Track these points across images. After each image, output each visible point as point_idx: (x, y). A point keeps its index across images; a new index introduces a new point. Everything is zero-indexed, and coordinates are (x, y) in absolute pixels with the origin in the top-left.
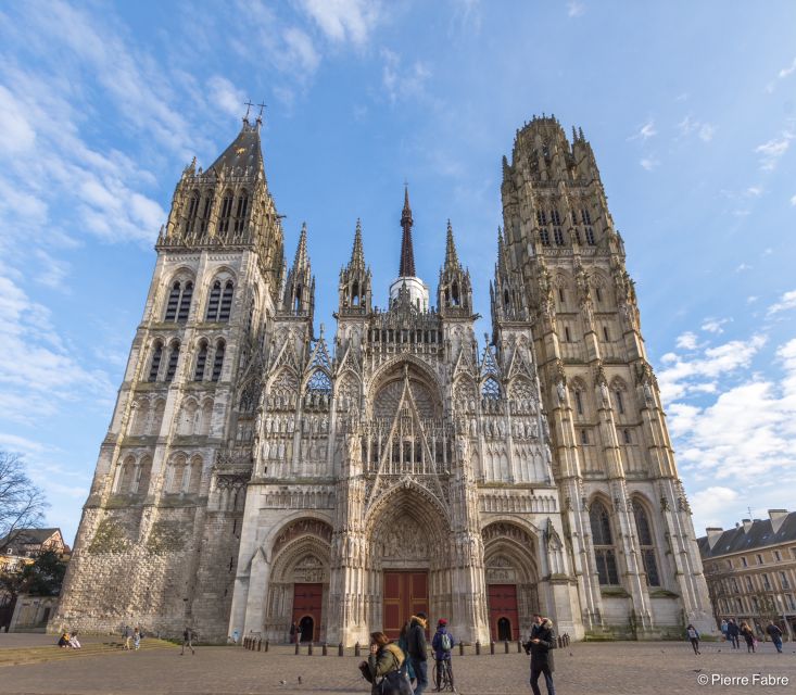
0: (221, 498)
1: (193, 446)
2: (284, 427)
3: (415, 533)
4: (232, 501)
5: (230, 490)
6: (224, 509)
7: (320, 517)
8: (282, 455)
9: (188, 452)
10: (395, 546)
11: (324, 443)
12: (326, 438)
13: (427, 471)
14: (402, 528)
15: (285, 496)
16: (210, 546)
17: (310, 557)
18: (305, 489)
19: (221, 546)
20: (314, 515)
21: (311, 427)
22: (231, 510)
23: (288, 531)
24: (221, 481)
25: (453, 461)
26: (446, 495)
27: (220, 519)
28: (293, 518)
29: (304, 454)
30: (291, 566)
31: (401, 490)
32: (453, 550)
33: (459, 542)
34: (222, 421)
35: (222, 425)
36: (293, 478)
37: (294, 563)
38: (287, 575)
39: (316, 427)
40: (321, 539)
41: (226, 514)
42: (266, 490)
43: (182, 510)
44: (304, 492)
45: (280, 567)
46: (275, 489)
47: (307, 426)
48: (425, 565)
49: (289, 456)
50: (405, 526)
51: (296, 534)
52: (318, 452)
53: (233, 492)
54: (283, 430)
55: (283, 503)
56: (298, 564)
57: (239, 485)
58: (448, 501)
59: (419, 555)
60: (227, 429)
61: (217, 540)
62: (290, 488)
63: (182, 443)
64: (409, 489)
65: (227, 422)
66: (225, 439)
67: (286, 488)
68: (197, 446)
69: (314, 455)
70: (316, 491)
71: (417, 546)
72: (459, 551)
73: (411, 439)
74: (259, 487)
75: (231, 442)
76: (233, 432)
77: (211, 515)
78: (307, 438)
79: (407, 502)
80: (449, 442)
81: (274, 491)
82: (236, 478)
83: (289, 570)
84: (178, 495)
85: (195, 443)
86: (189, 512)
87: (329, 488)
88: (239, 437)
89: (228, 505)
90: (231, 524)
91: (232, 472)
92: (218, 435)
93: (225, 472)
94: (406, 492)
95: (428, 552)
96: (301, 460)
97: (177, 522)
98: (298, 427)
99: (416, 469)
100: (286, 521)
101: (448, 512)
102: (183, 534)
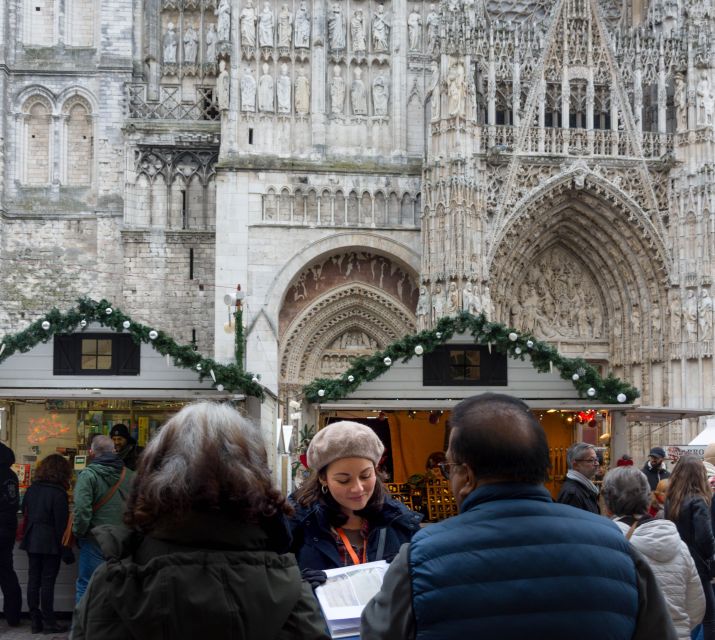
0: (151, 198)
1: (64, 74)
2: (285, 32)
3: (577, 285)
4: (177, 206)
5: (170, 181)
6: (160, 224)
7: (385, 247)
8: (285, 102)
9: (54, 86)
10: (533, 313)
11: (382, 76)
12: (385, 63)
13: (622, 151)
14: (549, 274)
15: (303, 199)
16: (141, 306)
17: (355, 331)
18: (347, 184)
19: (167, 305)
20: (371, 242)
21: (350, 34)
22: (177, 228)
23: (310, 275)
24: (145, 159)
25: (681, 129)
26: (663, 207)
27: (157, 248)
28: (325, 248)
29: (337, 100)
30: (317, 350)
31: (566, 192)
32: (675, 323)
33: (690, 308)
34: (128, 14)
35: (129, 24)
36: (316, 158)
37: (322, 344)
38: (309, 369)
39: (361, 34)
40: (385, 296)
41: (169, 235)
42: (261, 182)
43: (61, 225)
44: (346, 193)
45: (296, 353)
46: (280, 181)
47: (338, 35)
48: (598, 353)
49: (303, 105)
50: (555, 270)
51: (329, 283)
52: (369, 96)
53: (178, 186)
54: (284, 42)
55: (300, 212)
56: (330, 345)
57: (188, 171)
58: (666, 219)
59: (585, 330)
60: (138, 34)
61: (157, 292)
62: (315, 181)
63: (35, 65)
64: (583, 192)
65: (139, 14)
66: (139, 57)
67: (305, 181)
68: (72, 75)
69: (360, 104)
70: (372, 189)
71: (582, 313)
72: (690, 327)
73: (589, 74)
74: (243, 177)
75: (154, 65)
76: (154, 43)
77: (134, 238)
78: (342, 63)
79: (568, 219)
80: (672, 83)
81: (278, 188)
82: (181, 153)
83: (314, 357)
84: (48, 189)
85: (68, 66)
86: (79, 230)
87: (403, 184)
88: (170, 54)
89: (169, 214)
90: (183, 258)
91: (169, 140)
92: (124, 50)
93: (154, 140)
94: (574, 195)
95: (605, 325)
96: (330, 116)
97: (57, 252)
98: (317, 35)
99: (598, 144)
100: (311, 254)
101: (668, 245)
102: (74, 277)
